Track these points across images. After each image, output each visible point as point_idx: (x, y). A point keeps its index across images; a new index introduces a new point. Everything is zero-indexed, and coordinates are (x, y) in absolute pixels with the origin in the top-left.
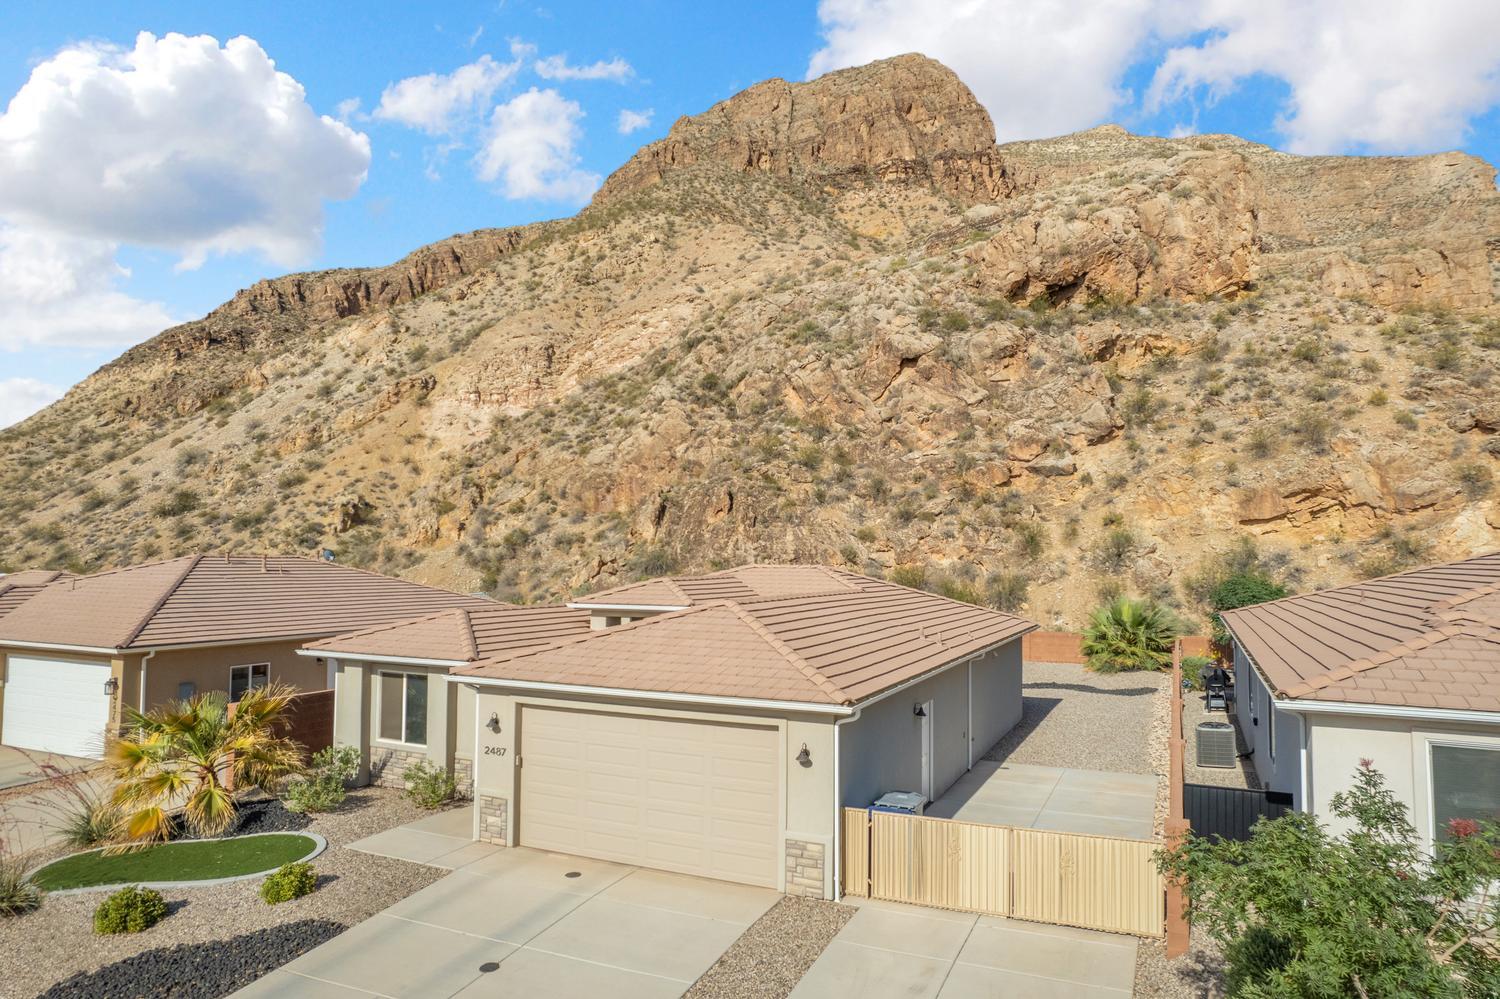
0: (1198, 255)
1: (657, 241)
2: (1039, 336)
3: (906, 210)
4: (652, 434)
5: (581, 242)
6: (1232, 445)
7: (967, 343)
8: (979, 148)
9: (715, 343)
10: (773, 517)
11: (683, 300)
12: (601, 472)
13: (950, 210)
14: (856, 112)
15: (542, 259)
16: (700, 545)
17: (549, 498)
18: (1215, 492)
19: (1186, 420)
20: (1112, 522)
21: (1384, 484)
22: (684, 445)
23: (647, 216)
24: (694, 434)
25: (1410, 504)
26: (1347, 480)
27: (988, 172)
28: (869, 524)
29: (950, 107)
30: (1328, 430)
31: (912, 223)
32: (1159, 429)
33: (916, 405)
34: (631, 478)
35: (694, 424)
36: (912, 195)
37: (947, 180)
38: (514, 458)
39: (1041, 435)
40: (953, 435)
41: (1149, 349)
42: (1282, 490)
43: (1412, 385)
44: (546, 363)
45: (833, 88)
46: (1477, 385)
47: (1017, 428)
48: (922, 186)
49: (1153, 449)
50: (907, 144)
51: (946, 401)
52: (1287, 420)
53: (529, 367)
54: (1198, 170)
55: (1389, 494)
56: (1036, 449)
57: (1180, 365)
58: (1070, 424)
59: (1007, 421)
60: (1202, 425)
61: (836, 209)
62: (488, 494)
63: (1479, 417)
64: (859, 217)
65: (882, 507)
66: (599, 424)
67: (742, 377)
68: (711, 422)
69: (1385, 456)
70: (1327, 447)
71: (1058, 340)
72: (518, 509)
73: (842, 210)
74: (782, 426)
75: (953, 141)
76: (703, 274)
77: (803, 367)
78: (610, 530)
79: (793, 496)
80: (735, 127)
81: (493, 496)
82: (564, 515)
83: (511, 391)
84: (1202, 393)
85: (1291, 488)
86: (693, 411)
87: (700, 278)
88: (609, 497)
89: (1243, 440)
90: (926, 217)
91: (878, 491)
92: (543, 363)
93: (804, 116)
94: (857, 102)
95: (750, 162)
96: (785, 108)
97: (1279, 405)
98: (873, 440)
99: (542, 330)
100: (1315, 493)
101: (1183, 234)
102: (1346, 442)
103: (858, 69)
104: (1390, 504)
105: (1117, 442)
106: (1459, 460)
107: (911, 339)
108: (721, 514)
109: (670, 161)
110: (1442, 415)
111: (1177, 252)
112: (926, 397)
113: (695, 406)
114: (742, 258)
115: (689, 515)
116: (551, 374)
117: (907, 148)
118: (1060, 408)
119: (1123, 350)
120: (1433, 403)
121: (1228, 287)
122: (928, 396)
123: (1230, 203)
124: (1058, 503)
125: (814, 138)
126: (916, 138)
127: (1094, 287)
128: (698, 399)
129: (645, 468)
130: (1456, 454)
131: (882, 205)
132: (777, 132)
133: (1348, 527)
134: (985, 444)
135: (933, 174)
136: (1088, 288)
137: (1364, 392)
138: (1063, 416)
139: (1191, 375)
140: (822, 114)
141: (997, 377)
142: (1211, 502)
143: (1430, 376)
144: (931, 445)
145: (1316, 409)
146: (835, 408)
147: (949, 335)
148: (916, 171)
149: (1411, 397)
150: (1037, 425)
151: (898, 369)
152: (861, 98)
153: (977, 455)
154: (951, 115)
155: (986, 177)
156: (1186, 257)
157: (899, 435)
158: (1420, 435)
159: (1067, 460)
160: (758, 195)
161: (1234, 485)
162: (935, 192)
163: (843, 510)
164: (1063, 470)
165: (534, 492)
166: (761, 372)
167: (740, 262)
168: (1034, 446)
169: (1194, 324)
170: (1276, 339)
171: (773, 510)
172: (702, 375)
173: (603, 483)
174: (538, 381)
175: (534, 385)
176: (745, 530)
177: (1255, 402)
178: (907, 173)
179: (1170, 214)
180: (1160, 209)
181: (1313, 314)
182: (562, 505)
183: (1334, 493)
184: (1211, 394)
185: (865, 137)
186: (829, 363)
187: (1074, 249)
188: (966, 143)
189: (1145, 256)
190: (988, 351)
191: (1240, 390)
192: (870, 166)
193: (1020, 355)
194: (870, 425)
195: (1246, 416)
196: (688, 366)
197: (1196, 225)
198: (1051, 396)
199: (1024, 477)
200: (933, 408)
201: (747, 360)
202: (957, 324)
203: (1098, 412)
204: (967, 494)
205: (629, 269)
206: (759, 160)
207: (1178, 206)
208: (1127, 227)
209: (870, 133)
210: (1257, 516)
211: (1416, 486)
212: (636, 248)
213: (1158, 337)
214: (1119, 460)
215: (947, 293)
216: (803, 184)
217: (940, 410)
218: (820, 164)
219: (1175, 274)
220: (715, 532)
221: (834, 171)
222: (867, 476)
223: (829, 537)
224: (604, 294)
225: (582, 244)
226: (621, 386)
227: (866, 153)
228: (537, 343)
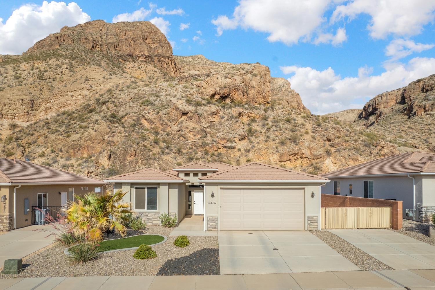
0: (258, 92)
1: (67, 68)
2: (222, 110)
3: (147, 70)
4: (96, 131)
5: (36, 64)
6: (275, 142)
7: (202, 110)
8: (168, 55)
9: (113, 103)
10: (149, 158)
11: (86, 89)
12: (76, 143)
13: (161, 73)
14: (129, 36)
15: (19, 68)
16: (126, 166)
17: (55, 152)
18: (273, 153)
19: (262, 135)
20: (249, 161)
21: (311, 153)
22: (108, 136)
23: (61, 59)
24: (111, 132)
25: (316, 157)
26: (303, 151)
27: (171, 63)
28: (178, 161)
29: (159, 41)
30: (297, 139)
31: (149, 75)
32: (256, 137)
33: (188, 127)
34: (88, 146)
35: (111, 129)
36: (148, 67)
37: (159, 63)
38: (37, 138)
39: (227, 137)
40: (200, 136)
41: (249, 116)
42: (289, 153)
43: (313, 129)
44: (31, 106)
45: (122, 27)
46: (326, 130)
47: (220, 135)
48: (151, 64)
49: (256, 142)
50: (146, 50)
51: (197, 126)
52: (287, 136)
53: (24, 107)
54: (258, 69)
55: (312, 155)
56: (225, 141)
57: (258, 121)
58: (234, 134)
59: (216, 133)
60: (267, 137)
61: (124, 67)
62: (27, 150)
63: (328, 138)
64: (132, 71)
65: (181, 156)
66: (70, 128)
67: (126, 115)
68: (117, 128)
69: (311, 146)
70: (298, 143)
71: (227, 111)
72: (43, 155)
73: (126, 68)
74: (143, 131)
75: (160, 51)
76: (91, 81)
77: (149, 113)
78: (83, 163)
79: (155, 152)
80: (86, 34)
81: (30, 150)
82: (62, 158)
83: (17, 115)
84: (265, 129)
85: (291, 153)
86: (109, 124)
87: (90, 82)
88: (79, 152)
89: (277, 141)
90: (153, 74)
91: (179, 151)
92: (30, 106)
93: (111, 35)
94: (130, 33)
95: (93, 47)
96: (104, 31)
97: (284, 133)
98: (175, 137)
99: (28, 94)
100: (296, 154)
101: (255, 86)
102: (302, 142)
103: (129, 22)
104: (312, 157)
105: (246, 140)
106: (325, 148)
107: (185, 107)
108: (132, 157)
109: (63, 41)
110: (320, 137)
111: (253, 91)
112: (191, 125)
113: (110, 123)
114: (104, 78)
115: (119, 157)
116: (33, 110)
117: (146, 51)
118: (231, 130)
119: (243, 116)
120: (318, 134)
121: (264, 102)
122: (191, 124)
123: (265, 79)
124: (232, 156)
125: (115, 43)
126: (149, 48)
127: (232, 98)
128: (110, 121)
129: (93, 143)
130: (324, 146)
131: (139, 68)
132: (102, 38)
133: (303, 163)
134: (210, 139)
135: (154, 61)
136: (230, 98)
137: (303, 131)
138: (232, 132)
139: (261, 124)
140: (117, 35)
141: (212, 120)
142: (272, 156)
143: (316, 128)
144: (193, 139)
145: (293, 134)
146: (161, 126)
147: (196, 107)
148: (149, 59)
149: (313, 132)
150: (226, 134)
151: (181, 116)
152: (131, 32)
153: (208, 142)
154: (160, 43)
155: (170, 64)
156: (255, 93)
157: (183, 136)
158: (316, 141)
159: (234, 145)
160: (97, 58)
161: (278, 152)
162: (155, 67)
163: (170, 157)
164: (233, 147)
165: (48, 149)
166: (133, 114)
167: (104, 79)
168: (225, 140)
169: (259, 111)
170: (280, 116)
171: (149, 156)
172: (110, 114)
173: (77, 147)
174: (28, 112)
175: (27, 114)
176: (141, 162)
177: (279, 131)
178: (146, 59)
179: (251, 80)
180: (249, 79)
181: (286, 111)
182: (60, 154)
183: (300, 155)
184: (268, 129)
185: (132, 45)
186: (158, 112)
187: (227, 86)
188: (164, 53)
189: (245, 91)
190: (209, 113)
191: (275, 128)
192: (134, 55)
193: (218, 114)
194: (173, 132)
195: (277, 135)
196: (104, 110)
197: (258, 84)
198: (228, 127)
199: (222, 149)
200: (194, 128)
201: (126, 110)
202: (198, 104)
203: (241, 132)
204: (207, 153)
205: (58, 76)
206: (96, 47)
207: (254, 78)
208: (241, 82)
209: (134, 45)
210: (283, 160)
211: (317, 153)
212: (59, 70)
213: (251, 113)
214: (247, 145)
215: (192, 95)
216: (112, 57)
217: (196, 129)
218: (117, 51)
219: (252, 97)
220: (131, 162)
221: (122, 55)
222: (175, 147)
223: (169, 164)
224: (50, 84)
225: (36, 65)
226: (75, 115)
227: (133, 51)
228: (27, 98)
